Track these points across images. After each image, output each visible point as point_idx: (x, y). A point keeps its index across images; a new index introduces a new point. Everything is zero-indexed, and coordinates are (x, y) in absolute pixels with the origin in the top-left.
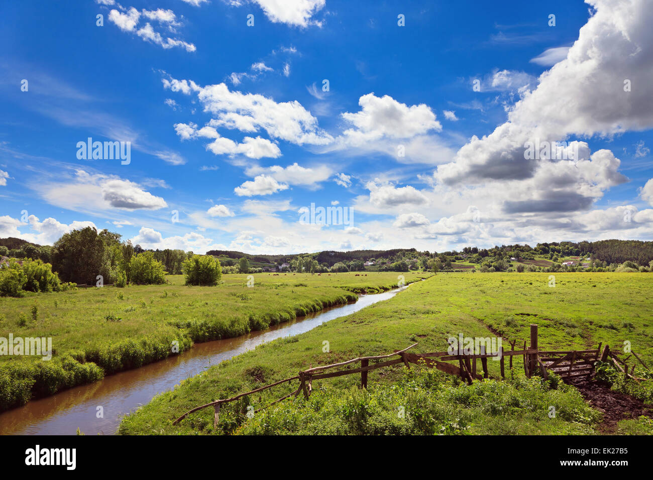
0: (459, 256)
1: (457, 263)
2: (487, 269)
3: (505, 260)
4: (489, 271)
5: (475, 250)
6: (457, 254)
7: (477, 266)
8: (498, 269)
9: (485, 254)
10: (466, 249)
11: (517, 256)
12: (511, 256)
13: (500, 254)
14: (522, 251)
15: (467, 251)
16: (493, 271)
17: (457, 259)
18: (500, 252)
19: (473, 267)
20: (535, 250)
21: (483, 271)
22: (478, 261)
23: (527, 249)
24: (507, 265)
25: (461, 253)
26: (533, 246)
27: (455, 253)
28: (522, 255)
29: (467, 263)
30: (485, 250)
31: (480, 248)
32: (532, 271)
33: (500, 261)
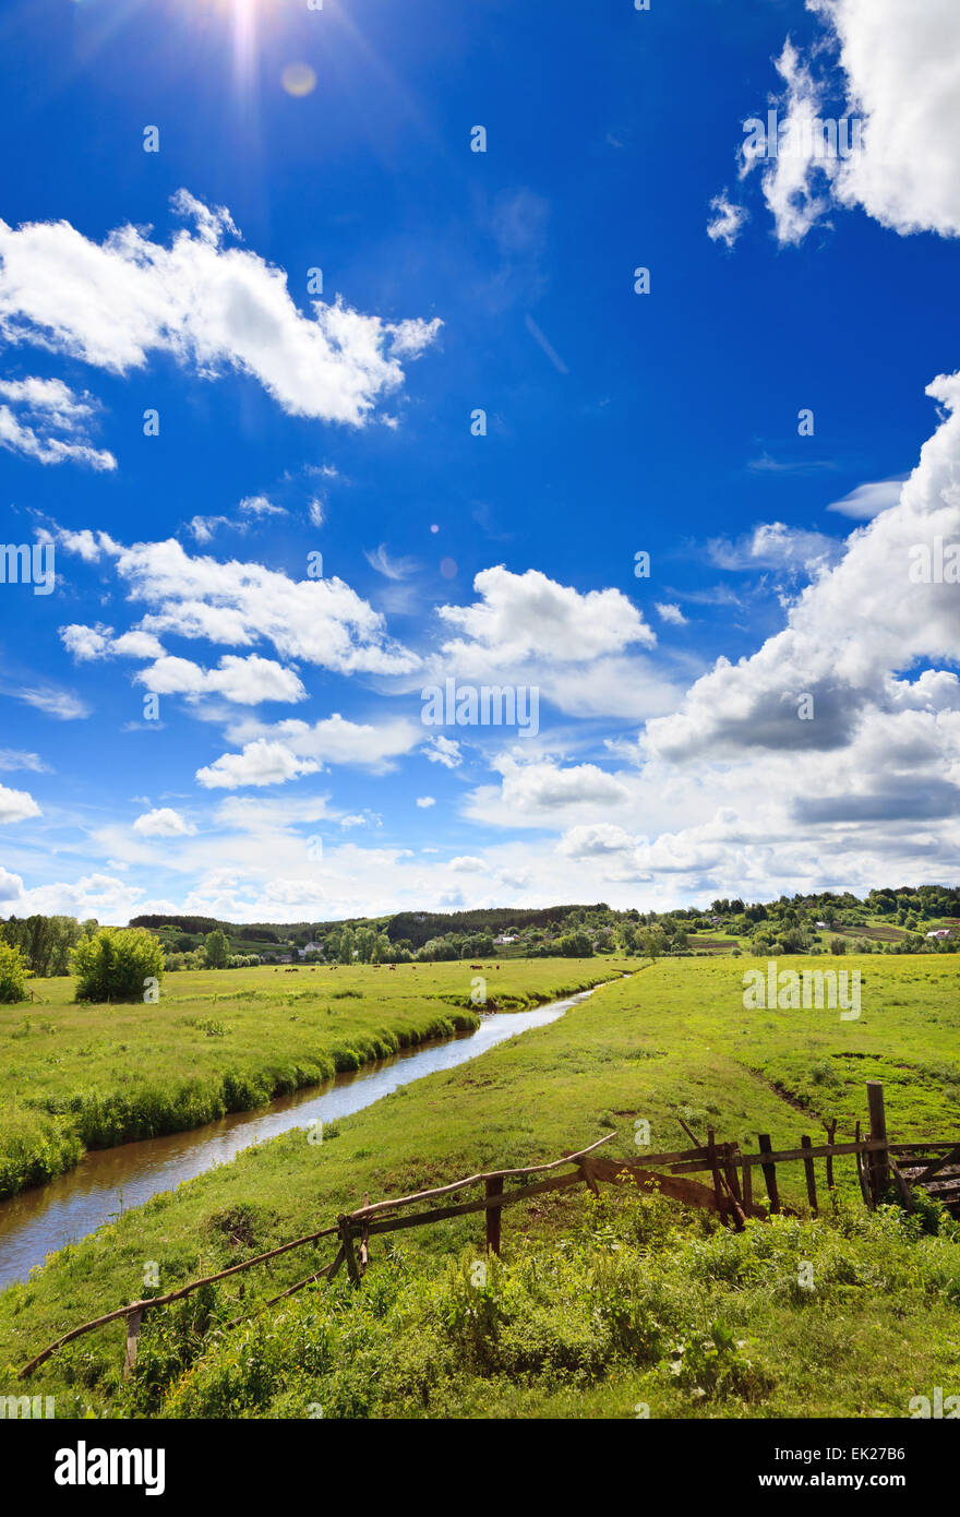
0: (704, 920)
1: (700, 935)
2: (765, 949)
3: (804, 927)
4: (770, 954)
5: (738, 907)
6: (699, 915)
7: (744, 942)
8: (791, 948)
9: (759, 914)
10: (717, 905)
11: (829, 919)
12: (816, 919)
13: (791, 916)
14: (839, 907)
15: (721, 908)
16: (778, 953)
17: (700, 926)
18: (790, 910)
19: (735, 944)
20: (867, 904)
21: (758, 953)
22: (745, 931)
23: (849, 901)
24: (808, 938)
25: (708, 914)
26: (862, 895)
27: (694, 914)
28: (840, 915)
29: (721, 936)
30: (760, 906)
31: (749, 902)
32: (863, 951)
33: (793, 930)
